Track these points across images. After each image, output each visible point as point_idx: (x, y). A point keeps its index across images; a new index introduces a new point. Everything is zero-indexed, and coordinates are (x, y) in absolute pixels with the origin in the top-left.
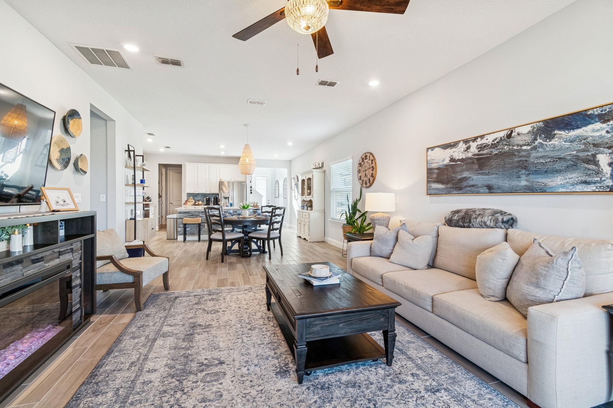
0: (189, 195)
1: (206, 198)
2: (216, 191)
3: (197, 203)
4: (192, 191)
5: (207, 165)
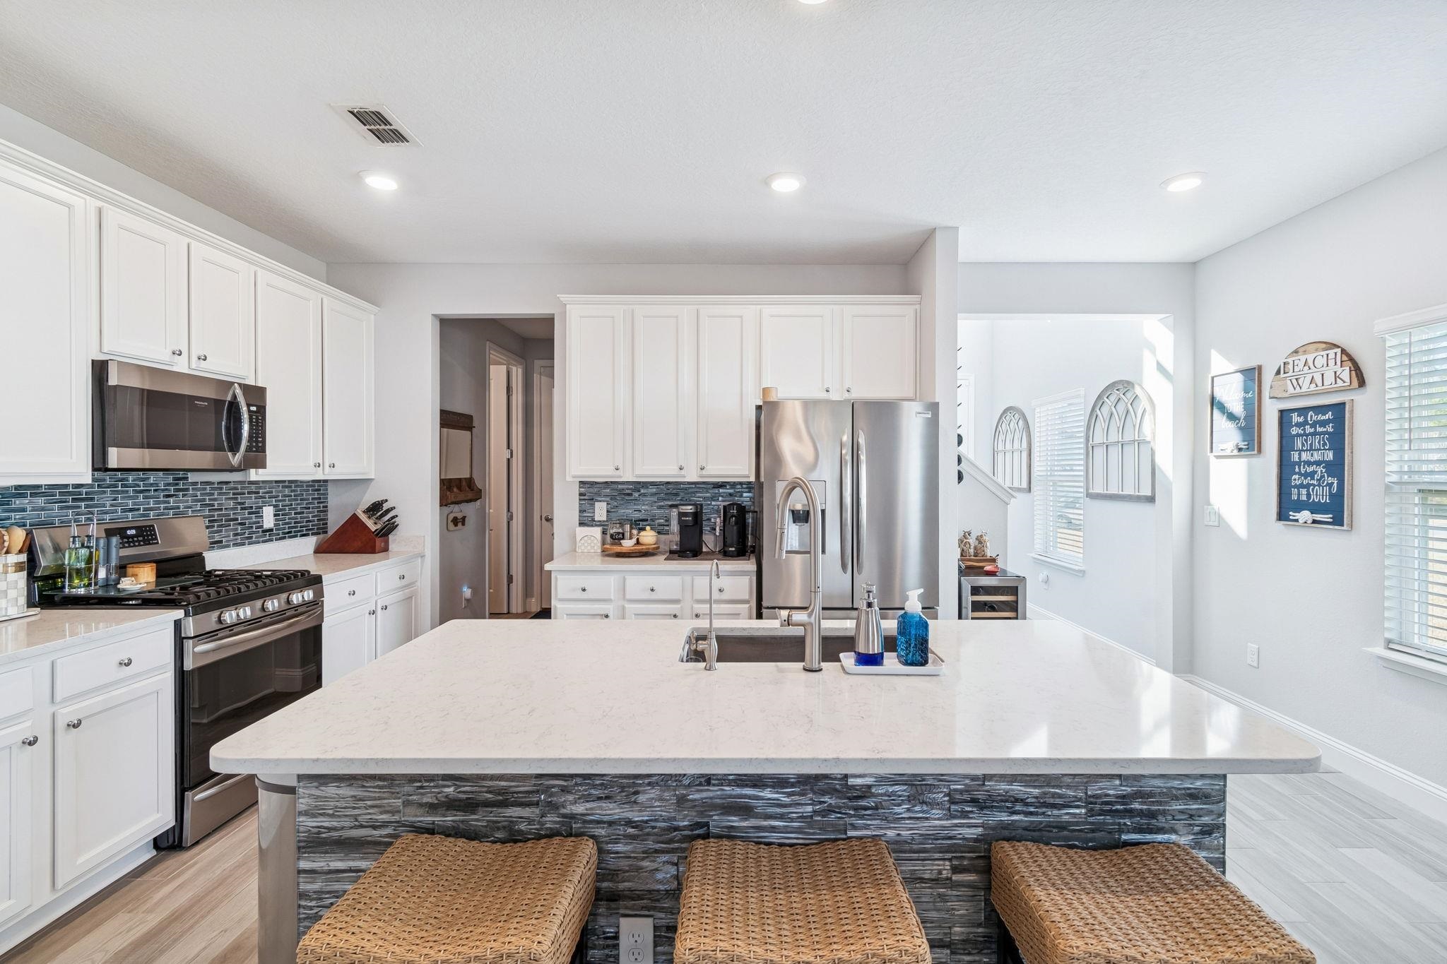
0: (590, 491)
1: (681, 515)
2: (739, 467)
3: (628, 544)
4: (601, 471)
5: (682, 309)
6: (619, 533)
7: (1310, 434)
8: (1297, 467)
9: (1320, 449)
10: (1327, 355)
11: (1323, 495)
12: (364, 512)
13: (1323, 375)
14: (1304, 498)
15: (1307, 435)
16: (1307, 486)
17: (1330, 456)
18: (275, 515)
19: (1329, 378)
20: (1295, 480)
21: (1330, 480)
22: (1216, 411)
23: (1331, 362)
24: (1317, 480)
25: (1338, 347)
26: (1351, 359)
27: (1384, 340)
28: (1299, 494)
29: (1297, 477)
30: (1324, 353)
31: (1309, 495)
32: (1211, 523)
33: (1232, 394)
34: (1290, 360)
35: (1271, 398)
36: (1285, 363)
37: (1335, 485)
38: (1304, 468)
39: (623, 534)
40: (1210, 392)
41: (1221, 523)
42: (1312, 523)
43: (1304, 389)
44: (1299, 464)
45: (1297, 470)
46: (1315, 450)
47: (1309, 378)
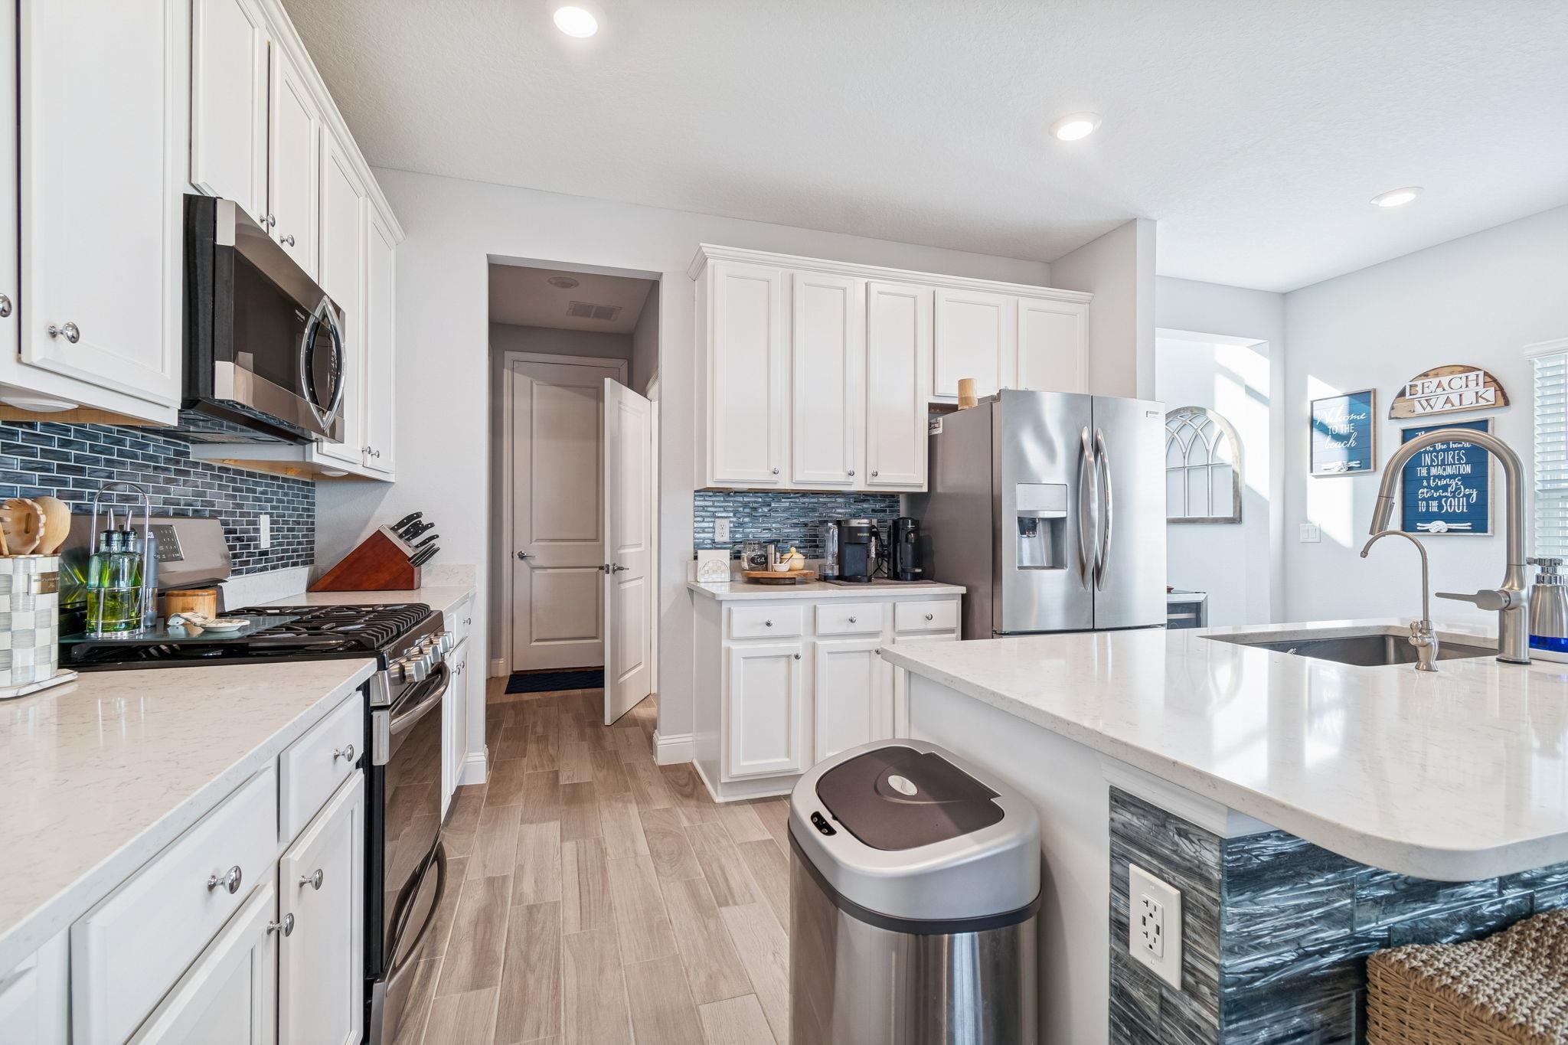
0: (708, 504)
2: (912, 474)
3: (781, 568)
6: (761, 556)
7: (1441, 450)
8: (1425, 481)
9: (1455, 464)
10: (1467, 377)
11: (1459, 506)
12: (393, 529)
13: (1461, 395)
14: (1435, 509)
15: (1438, 452)
16: (1439, 498)
17: (1468, 469)
18: (272, 530)
19: (1469, 399)
20: (1423, 493)
21: (1468, 491)
22: (1317, 434)
23: (1472, 384)
24: (1451, 492)
25: (1480, 370)
26: (1495, 380)
27: (1532, 364)
28: (1428, 506)
29: (1425, 490)
30: (1463, 375)
31: (1440, 507)
32: (1310, 540)
33: (1337, 417)
34: (1419, 383)
35: (1390, 418)
36: (1411, 386)
37: (1474, 495)
38: (1434, 481)
39: (766, 558)
40: (1309, 414)
41: (1323, 537)
42: (1447, 532)
43: (1436, 409)
44: (1428, 479)
45: (1425, 484)
46: (1448, 465)
47: (1443, 399)
